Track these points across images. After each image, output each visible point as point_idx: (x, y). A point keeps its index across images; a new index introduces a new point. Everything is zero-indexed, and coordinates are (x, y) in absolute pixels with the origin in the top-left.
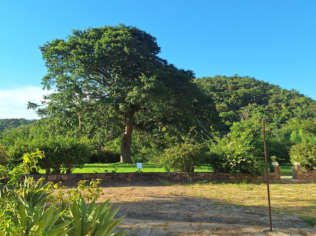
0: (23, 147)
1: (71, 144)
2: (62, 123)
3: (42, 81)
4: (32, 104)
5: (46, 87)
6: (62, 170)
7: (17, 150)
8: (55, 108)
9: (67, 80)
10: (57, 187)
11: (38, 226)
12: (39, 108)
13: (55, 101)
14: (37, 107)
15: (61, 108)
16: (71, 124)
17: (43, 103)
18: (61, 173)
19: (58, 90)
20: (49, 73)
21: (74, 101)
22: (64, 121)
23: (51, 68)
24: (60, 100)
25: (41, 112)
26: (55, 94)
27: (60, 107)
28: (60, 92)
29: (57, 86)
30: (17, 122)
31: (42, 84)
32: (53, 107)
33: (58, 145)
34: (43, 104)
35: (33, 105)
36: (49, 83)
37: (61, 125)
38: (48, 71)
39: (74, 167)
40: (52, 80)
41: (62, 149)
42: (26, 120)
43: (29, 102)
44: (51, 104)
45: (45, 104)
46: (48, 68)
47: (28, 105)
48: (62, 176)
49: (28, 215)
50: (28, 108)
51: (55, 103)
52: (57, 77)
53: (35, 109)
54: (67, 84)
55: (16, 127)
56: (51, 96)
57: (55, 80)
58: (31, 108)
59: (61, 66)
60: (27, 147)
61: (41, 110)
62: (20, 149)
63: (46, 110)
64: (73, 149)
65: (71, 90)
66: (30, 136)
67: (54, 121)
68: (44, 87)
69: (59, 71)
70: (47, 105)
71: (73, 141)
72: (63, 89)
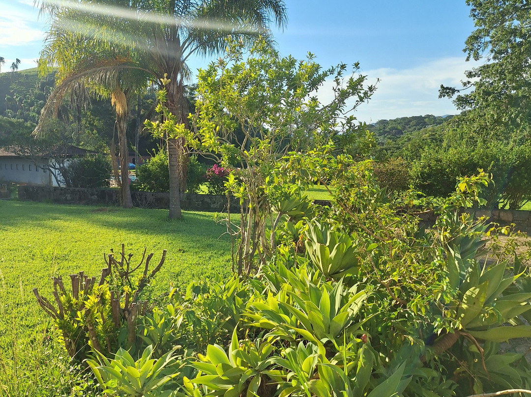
0: (433, 163)
1: (519, 156)
2: (499, 118)
3: (464, 46)
4: (447, 88)
5: (472, 56)
6: (502, 202)
7: (424, 167)
8: (487, 93)
9: (511, 37)
10: (506, 233)
11: (478, 290)
12: (458, 94)
13: (488, 80)
14: (456, 93)
15: (499, 91)
16: (518, 120)
17: (465, 84)
18: (500, 208)
19: (494, 58)
20: (477, 27)
21: (524, 75)
22: (504, 115)
23: (482, 19)
24: (497, 77)
25: (463, 101)
26: (488, 66)
27: (497, 90)
28: (497, 61)
29: (492, 51)
30: (420, 122)
31: (465, 51)
32: (484, 91)
33: (494, 158)
34: (465, 88)
35: (448, 91)
36: (477, 47)
37: (498, 122)
38: (476, 25)
39: (524, 199)
40: (483, 40)
41: (502, 165)
42: (435, 118)
43: (442, 86)
44: (480, 85)
45: (469, 86)
46: (476, 20)
47: (439, 91)
48: (502, 214)
49: (460, 270)
50: (440, 97)
51: (487, 82)
52: (492, 33)
53: (451, 97)
54: (512, 44)
55: (419, 129)
56: (480, 70)
57: (488, 39)
58: (444, 96)
59: (501, 9)
60: (441, 162)
61: (462, 98)
62: (429, 166)
63: (470, 97)
64: (522, 166)
65: (521, 53)
66: (444, 144)
67: (486, 116)
68: (468, 56)
69: (497, 22)
70: (473, 88)
71: (522, 152)
72: (503, 55)
